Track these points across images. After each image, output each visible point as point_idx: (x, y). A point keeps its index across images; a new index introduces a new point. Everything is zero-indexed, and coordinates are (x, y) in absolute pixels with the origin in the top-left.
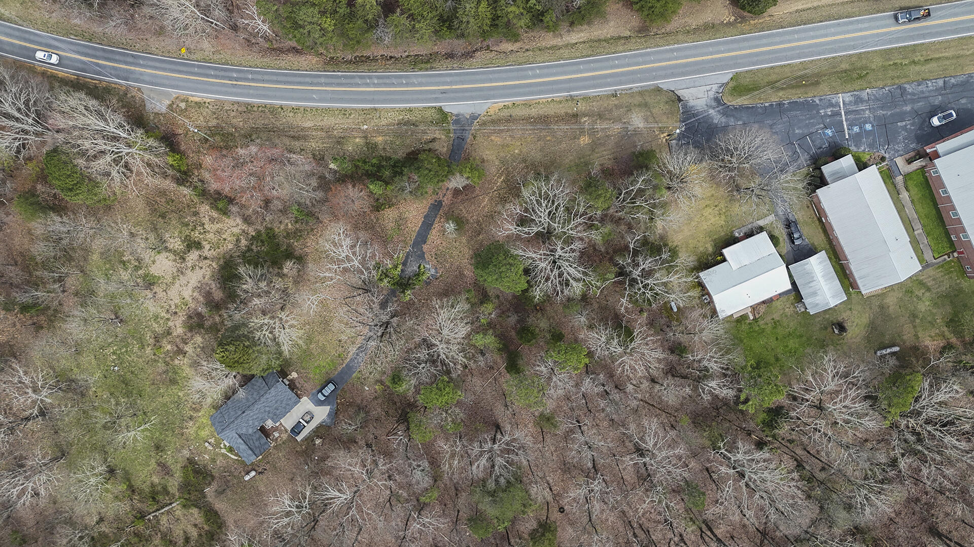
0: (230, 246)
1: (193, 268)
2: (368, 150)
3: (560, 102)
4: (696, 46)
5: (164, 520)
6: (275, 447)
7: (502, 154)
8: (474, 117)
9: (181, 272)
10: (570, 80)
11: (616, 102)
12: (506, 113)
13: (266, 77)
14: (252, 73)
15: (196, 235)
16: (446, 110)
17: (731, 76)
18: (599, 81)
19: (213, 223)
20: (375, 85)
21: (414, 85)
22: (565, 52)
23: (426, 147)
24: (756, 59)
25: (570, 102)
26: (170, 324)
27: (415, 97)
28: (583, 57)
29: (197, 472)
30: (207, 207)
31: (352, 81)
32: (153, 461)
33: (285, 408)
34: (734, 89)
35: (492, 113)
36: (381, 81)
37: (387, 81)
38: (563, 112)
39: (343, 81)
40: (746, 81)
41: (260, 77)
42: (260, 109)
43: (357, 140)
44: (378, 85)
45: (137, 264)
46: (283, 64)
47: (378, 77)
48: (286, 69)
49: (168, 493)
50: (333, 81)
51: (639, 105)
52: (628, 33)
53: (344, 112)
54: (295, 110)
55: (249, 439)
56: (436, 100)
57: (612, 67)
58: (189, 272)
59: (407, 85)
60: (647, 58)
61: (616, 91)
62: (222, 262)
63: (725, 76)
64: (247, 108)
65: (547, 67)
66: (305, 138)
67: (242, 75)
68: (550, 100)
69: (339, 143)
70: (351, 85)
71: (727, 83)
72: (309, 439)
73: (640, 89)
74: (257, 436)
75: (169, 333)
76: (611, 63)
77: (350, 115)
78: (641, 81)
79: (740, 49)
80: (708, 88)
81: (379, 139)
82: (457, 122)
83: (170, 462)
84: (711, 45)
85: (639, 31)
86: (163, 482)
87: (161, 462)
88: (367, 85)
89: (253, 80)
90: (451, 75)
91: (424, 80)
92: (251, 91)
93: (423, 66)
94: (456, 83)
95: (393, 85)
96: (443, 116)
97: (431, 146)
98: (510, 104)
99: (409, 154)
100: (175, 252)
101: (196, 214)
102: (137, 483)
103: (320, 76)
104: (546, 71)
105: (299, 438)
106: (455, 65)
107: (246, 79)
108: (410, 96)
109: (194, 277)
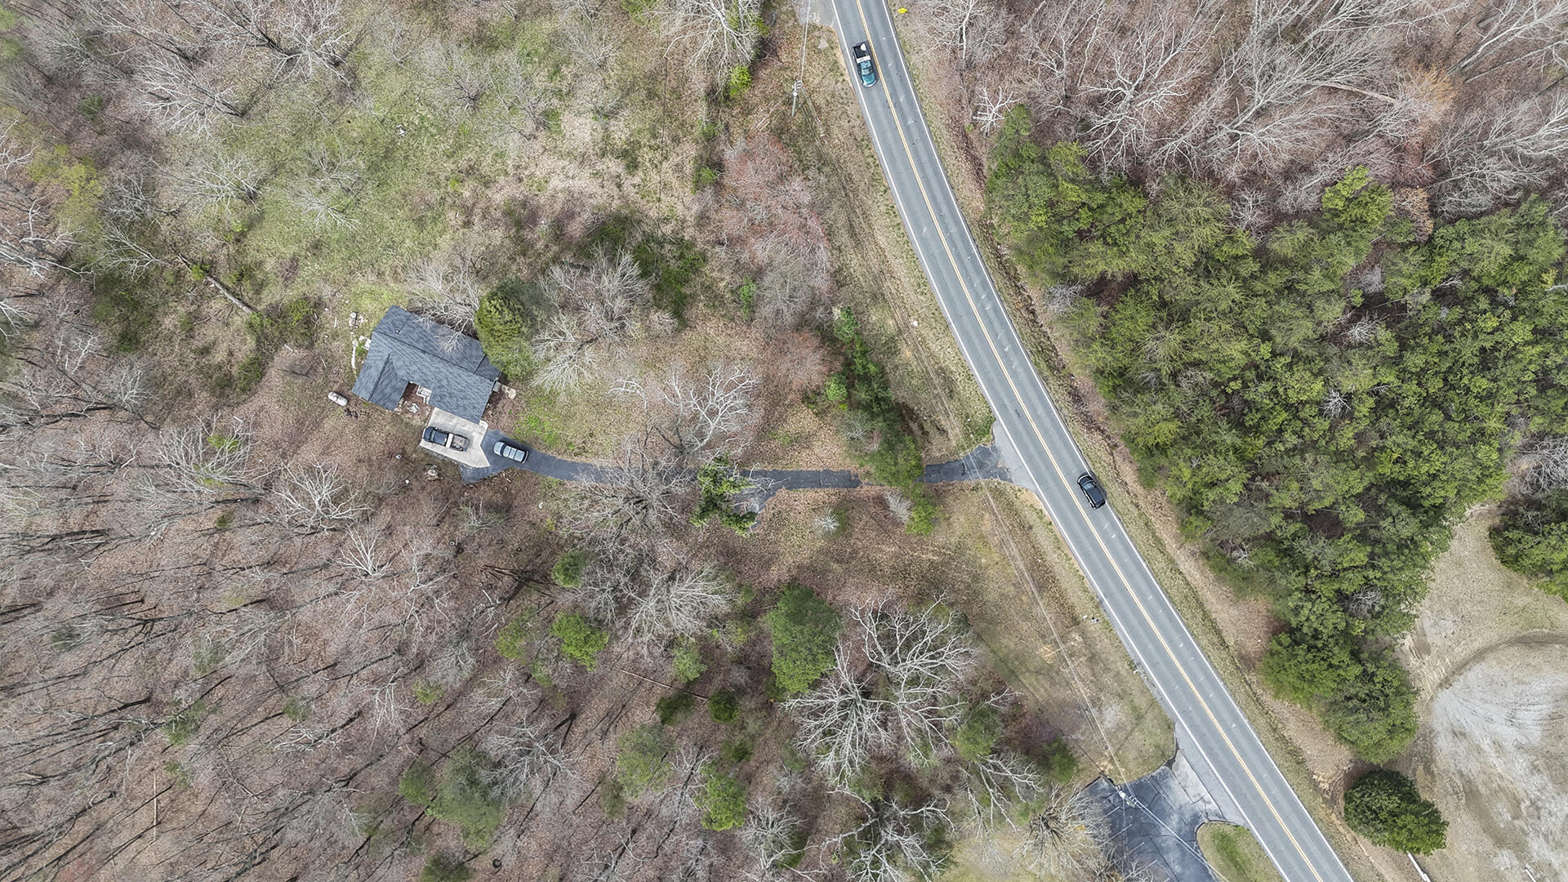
0: (653, 213)
1: (596, 175)
2: (883, 345)
3: (1085, 590)
4: (1258, 751)
5: (216, 305)
6: (395, 416)
7: (969, 542)
8: (1003, 474)
9: (583, 160)
10: (1123, 590)
11: (1123, 672)
12: (1031, 518)
13: (920, 146)
14: (917, 121)
15: (645, 156)
16: (995, 429)
17: (1241, 823)
18: (1141, 632)
19: (675, 171)
20: (982, 309)
21: (1009, 365)
22: (1161, 564)
23: (927, 427)
24: (1283, 848)
25: (1091, 605)
26: (502, 179)
27: (992, 375)
28: (1166, 592)
29: (308, 322)
30: (693, 153)
31: (973, 274)
32: (294, 249)
33: (458, 406)
34: (1224, 837)
35: (1023, 496)
36: (992, 315)
37: (996, 325)
38: (1073, 600)
39: (967, 260)
40: (1243, 848)
41: (916, 136)
42: (870, 160)
43: (891, 322)
44: (985, 314)
45: (564, 91)
46: (951, 161)
47: (995, 309)
48: (945, 169)
49: (258, 292)
50: (960, 245)
51: (1134, 709)
52: (1231, 641)
53: (922, 284)
54: (892, 210)
55: (389, 376)
56: (1002, 407)
57: (1170, 641)
58: (587, 172)
59: (1005, 356)
60: (1207, 687)
61: (1139, 663)
62: (625, 212)
63: (1236, 814)
64: (863, 140)
65: (1127, 548)
66: (858, 244)
67: (906, 108)
68: (1081, 573)
69: (874, 297)
70: (966, 275)
71: (1226, 822)
72: (430, 459)
73: (1158, 698)
74: (399, 384)
75: (486, 185)
76: (1176, 638)
77: (922, 293)
78: (1171, 693)
79: (1286, 818)
80: (1208, 797)
81: (907, 353)
82: (986, 453)
83: (304, 273)
84: (1271, 772)
85: (1242, 657)
86: (271, 276)
87: (298, 260)
88: (977, 298)
89: (907, 129)
90: (1049, 412)
91: (1022, 375)
92: (889, 135)
93: (1043, 365)
94: (1041, 425)
95: (995, 335)
96: (983, 429)
97: (932, 431)
98: (1047, 518)
99: (905, 406)
100: (607, 137)
101: (676, 140)
102: (253, 240)
103: (957, 223)
104: (1120, 547)
105: (423, 444)
106: (1065, 412)
107: (903, 118)
108: (989, 368)
109: (584, 182)
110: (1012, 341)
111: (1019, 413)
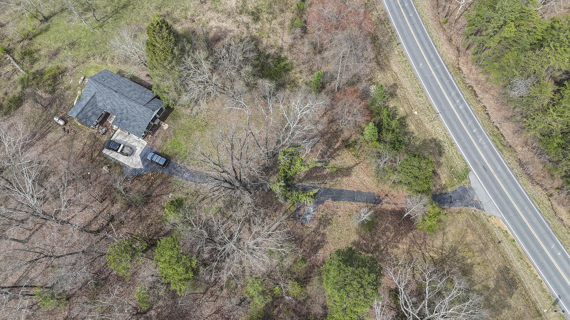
1: (236, 22)
2: (399, 119)
5: (7, 69)
7: (459, 246)
8: (478, 205)
9: (230, 14)
12: (500, 236)
13: (417, 26)
15: (264, 16)
16: (471, 177)
19: (279, 24)
20: (457, 107)
21: (477, 140)
27: (467, 145)
29: (55, 78)
30: (290, 17)
31: (450, 89)
32: (60, 45)
33: (130, 126)
35: (493, 221)
36: (464, 112)
37: (467, 117)
39: (447, 82)
41: (415, 21)
42: (389, 30)
43: (402, 109)
44: (460, 111)
46: (434, 34)
47: (466, 108)
48: (432, 38)
49: (33, 64)
50: (442, 74)
53: (419, 92)
54: (402, 54)
55: (92, 106)
56: (474, 164)
59: (473, 134)
64: (385, 21)
67: (409, 9)
68: (539, 277)
70: (447, 89)
74: (97, 112)
77: (420, 96)
81: (412, 127)
82: (465, 190)
86: (43, 57)
87: (60, 50)
88: (454, 102)
89: (410, 18)
90: (505, 169)
91: (486, 147)
93: (498, 142)
94: (501, 177)
95: (466, 122)
96: (463, 175)
98: (511, 237)
100: (244, 6)
102: (38, 40)
103: (440, 63)
106: (516, 171)
107: (407, 13)
108: (464, 140)
109: (228, 24)
110: (477, 126)
111: (485, 168)
